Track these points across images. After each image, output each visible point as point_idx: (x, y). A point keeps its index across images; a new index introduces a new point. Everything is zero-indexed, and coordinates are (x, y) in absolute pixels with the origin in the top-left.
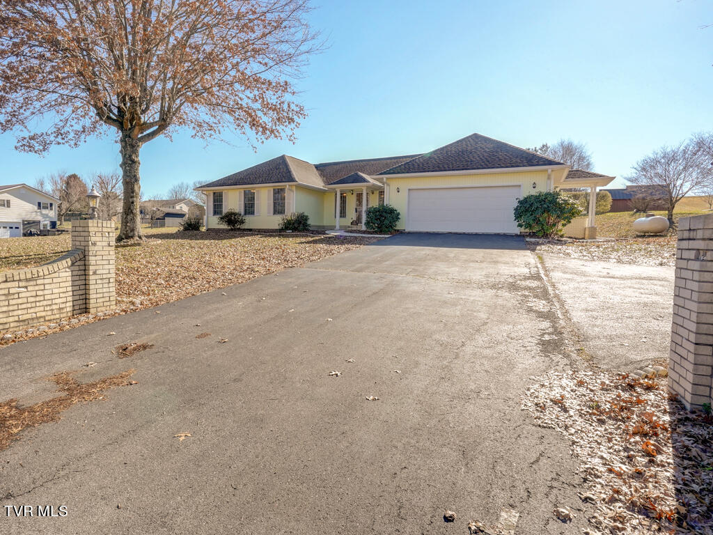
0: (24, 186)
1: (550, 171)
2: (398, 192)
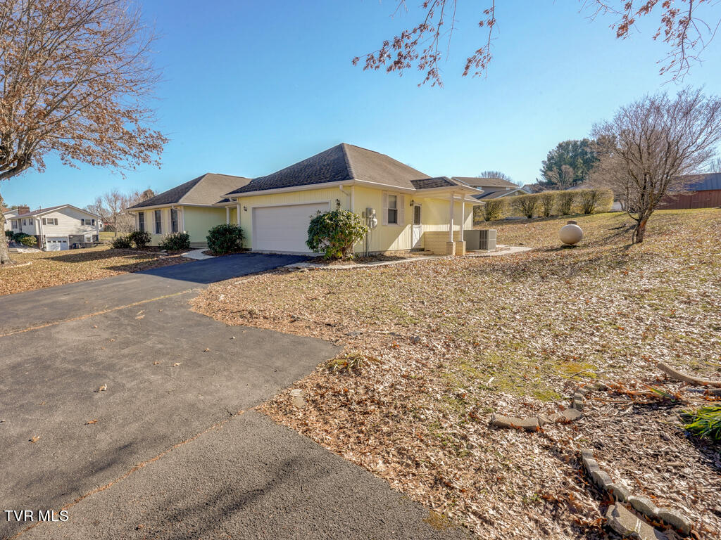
0: (69, 206)
1: (341, 186)
2: (246, 210)
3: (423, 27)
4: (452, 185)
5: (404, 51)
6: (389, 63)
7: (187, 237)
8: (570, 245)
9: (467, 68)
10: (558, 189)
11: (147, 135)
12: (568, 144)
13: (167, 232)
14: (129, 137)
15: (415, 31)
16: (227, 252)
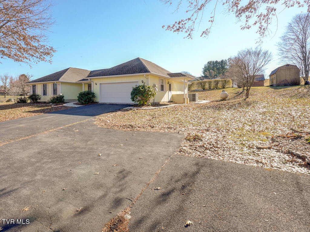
1: (145, 75)
2: (96, 85)
3: (189, 19)
4: (185, 76)
5: (181, 25)
6: (175, 29)
7: (63, 97)
8: (224, 99)
9: (202, 34)
10: (209, 79)
11: (45, 48)
12: (211, 62)
13: (50, 96)
14: (36, 49)
15: (186, 20)
16: (88, 104)
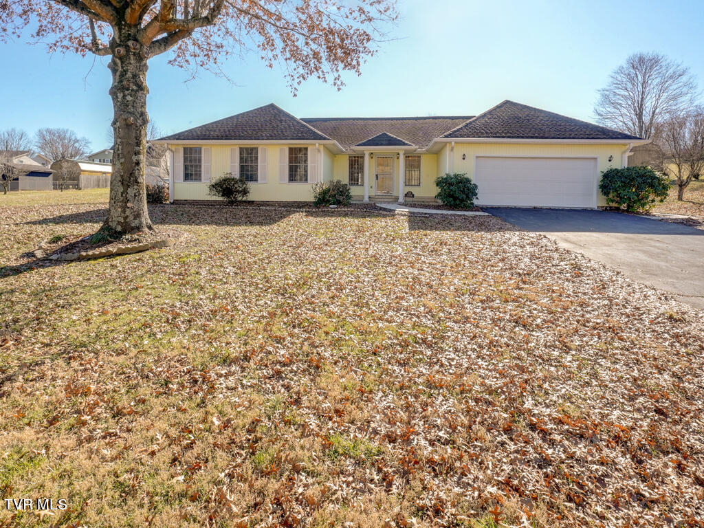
2: (464, 159)
